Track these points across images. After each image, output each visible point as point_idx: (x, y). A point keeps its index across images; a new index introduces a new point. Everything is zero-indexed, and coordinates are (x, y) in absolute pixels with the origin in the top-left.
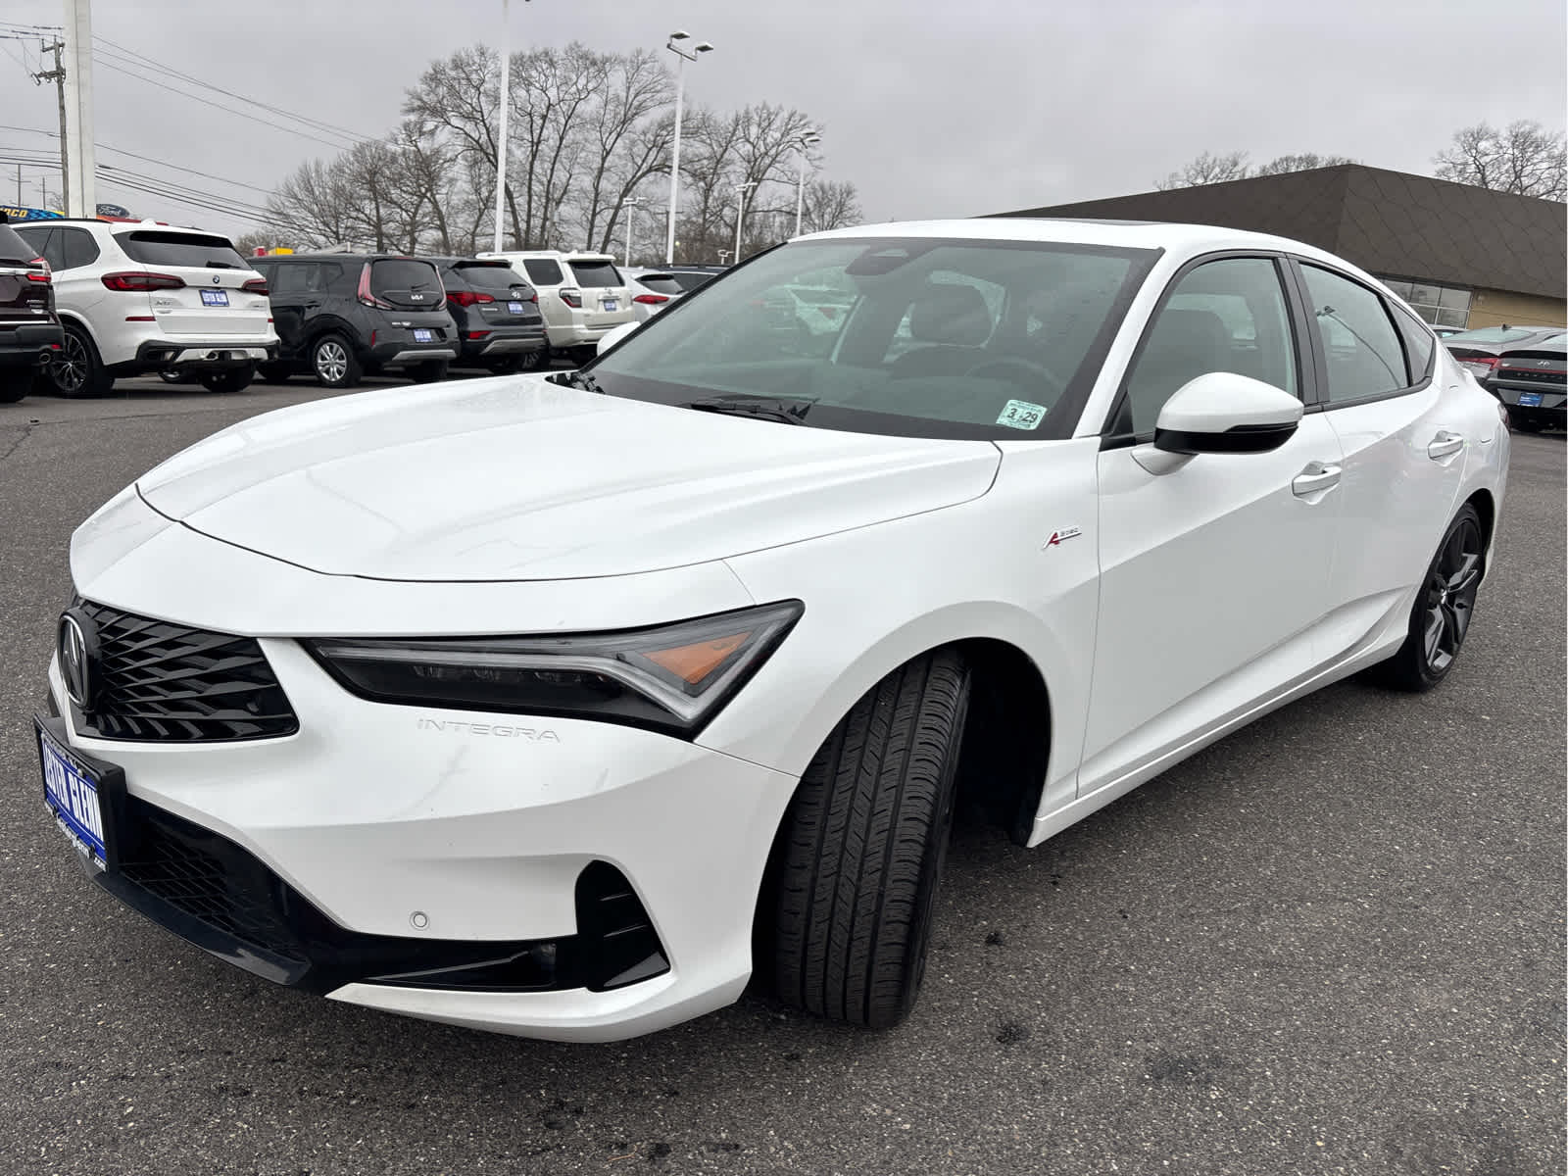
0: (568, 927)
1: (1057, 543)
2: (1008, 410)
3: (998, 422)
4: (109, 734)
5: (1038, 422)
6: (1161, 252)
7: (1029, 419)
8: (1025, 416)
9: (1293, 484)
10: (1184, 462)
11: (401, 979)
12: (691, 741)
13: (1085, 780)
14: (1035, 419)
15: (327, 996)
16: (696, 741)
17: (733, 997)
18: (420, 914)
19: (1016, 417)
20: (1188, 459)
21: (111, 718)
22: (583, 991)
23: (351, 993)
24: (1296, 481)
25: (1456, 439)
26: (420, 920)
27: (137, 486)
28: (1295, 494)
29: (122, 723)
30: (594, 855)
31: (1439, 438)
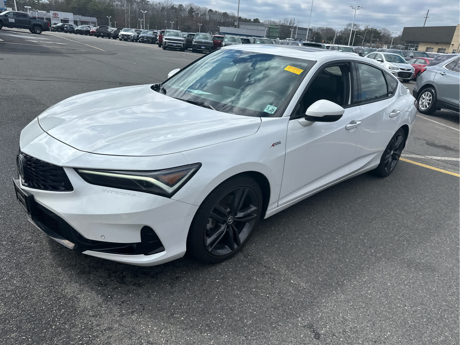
0: (139, 240)
1: (274, 146)
2: (267, 108)
3: (264, 111)
4: (29, 186)
5: (274, 112)
6: (316, 61)
7: (272, 110)
8: (271, 110)
9: (346, 127)
10: (313, 123)
11: (99, 250)
12: (170, 198)
13: (280, 203)
14: (274, 111)
15: (83, 253)
16: (171, 198)
17: (182, 256)
18: (103, 236)
19: (269, 110)
20: (314, 123)
21: (30, 182)
22: (143, 255)
23: (88, 252)
24: (347, 126)
25: (398, 112)
26: (103, 237)
27: (38, 118)
28: (346, 129)
29: (33, 184)
30: (145, 225)
31: (393, 111)
